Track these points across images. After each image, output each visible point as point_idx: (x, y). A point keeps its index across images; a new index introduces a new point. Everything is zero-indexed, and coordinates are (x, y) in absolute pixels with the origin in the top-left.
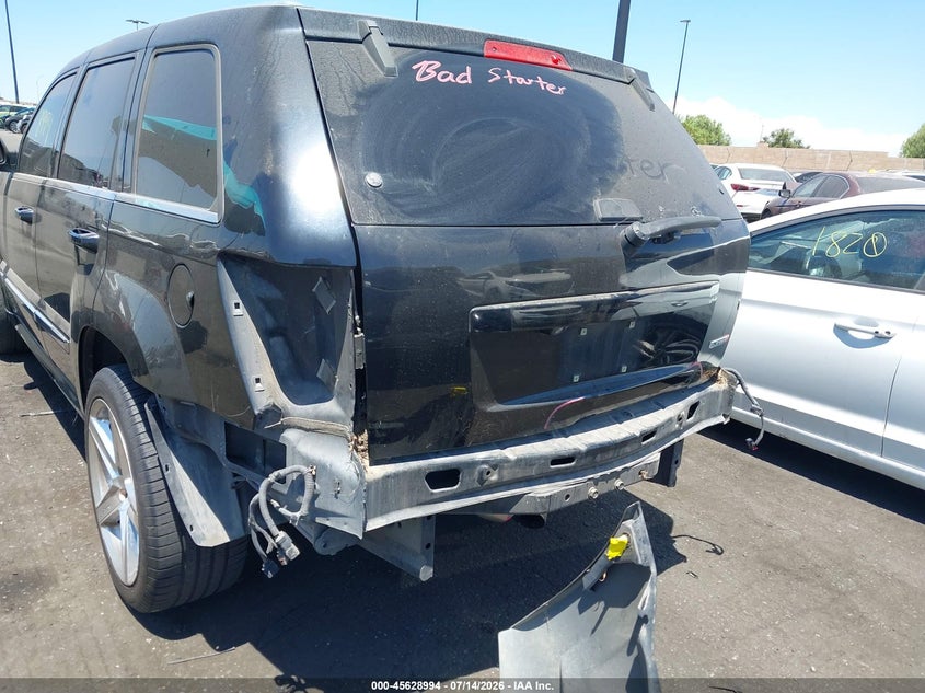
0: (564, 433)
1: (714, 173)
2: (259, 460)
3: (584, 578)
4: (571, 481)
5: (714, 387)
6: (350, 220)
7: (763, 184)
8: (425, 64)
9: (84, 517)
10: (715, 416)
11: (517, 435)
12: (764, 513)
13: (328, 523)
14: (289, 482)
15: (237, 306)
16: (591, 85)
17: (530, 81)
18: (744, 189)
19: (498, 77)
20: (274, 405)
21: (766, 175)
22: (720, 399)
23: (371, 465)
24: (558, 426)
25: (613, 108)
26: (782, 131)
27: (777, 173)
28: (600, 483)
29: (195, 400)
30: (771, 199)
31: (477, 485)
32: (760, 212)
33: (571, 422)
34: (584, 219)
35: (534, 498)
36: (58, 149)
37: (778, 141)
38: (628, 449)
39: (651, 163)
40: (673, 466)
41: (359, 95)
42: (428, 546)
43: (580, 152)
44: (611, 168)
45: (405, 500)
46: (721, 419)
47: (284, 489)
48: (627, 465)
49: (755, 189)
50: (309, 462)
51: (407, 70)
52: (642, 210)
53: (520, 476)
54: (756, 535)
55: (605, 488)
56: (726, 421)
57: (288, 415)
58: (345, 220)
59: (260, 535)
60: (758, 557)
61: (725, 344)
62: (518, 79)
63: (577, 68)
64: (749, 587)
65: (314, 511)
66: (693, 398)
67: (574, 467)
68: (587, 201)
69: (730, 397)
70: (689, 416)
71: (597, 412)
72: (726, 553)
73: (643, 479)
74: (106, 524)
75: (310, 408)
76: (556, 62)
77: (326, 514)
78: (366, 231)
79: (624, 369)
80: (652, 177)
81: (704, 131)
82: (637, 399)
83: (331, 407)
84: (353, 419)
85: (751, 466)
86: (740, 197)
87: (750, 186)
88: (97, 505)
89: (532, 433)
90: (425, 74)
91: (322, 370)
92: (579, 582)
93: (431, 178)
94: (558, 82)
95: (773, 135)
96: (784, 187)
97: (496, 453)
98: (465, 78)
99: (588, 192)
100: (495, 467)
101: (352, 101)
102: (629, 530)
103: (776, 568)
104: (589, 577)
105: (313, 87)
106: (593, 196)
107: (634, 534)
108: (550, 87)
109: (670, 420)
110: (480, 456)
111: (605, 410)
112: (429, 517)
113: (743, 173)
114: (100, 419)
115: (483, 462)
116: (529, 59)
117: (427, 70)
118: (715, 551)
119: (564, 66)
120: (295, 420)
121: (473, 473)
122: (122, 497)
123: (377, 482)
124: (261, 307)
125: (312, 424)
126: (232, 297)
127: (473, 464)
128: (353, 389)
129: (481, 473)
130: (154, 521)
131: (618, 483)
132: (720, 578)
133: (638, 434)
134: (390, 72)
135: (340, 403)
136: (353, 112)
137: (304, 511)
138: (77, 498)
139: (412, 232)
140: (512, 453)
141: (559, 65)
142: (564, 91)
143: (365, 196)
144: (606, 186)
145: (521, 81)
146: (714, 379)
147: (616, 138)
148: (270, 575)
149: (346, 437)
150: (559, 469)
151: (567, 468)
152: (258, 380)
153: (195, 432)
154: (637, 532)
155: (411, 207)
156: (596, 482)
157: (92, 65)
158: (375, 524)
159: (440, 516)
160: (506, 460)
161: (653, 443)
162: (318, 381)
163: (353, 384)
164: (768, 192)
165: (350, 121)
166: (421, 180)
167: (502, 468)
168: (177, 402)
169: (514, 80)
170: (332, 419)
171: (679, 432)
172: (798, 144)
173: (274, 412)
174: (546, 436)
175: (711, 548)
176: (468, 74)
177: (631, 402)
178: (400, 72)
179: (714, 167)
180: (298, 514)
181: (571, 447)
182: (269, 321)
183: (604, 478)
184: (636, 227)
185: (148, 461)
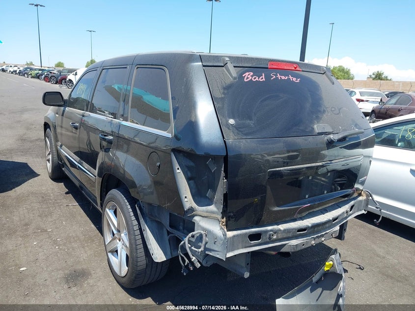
0: (302, 219)
1: (347, 94)
2: (181, 228)
3: (313, 278)
4: (305, 239)
5: (360, 198)
6: (224, 138)
7: (371, 99)
8: (247, 73)
9: (97, 248)
10: (361, 210)
11: (284, 220)
12: (381, 252)
13: (211, 254)
14: (195, 237)
15: (178, 169)
16: (309, 76)
17: (287, 77)
18: (362, 101)
19: (274, 77)
20: (192, 207)
21: (372, 94)
22: (363, 203)
23: (227, 231)
24: (299, 216)
25: (319, 86)
26: (378, 72)
27: (377, 93)
28: (316, 239)
29: (158, 204)
30: (375, 105)
31: (268, 240)
32: (370, 111)
33: (304, 214)
34: (311, 133)
35: (290, 245)
36: (90, 101)
37: (376, 76)
38: (327, 225)
39: (335, 108)
40: (343, 231)
41: (224, 89)
42: (248, 264)
43: (308, 105)
44: (320, 111)
45: (240, 245)
46: (363, 212)
47: (193, 240)
48: (327, 232)
49: (367, 101)
50: (204, 229)
51: (241, 77)
52: (333, 129)
53: (285, 236)
54: (378, 261)
55: (318, 241)
56: (365, 213)
57: (196, 211)
58: (222, 137)
59: (183, 258)
60: (379, 271)
61: (365, 180)
62: (282, 77)
63: (303, 70)
64: (376, 284)
65: (206, 249)
66: (352, 203)
67: (306, 233)
68: (312, 126)
69: (367, 202)
70: (351, 211)
71: (315, 210)
72: (365, 270)
73: (333, 237)
74: (110, 252)
75: (204, 208)
76: (295, 68)
77: (210, 250)
78: (230, 141)
79: (325, 192)
80: (336, 114)
81: (341, 73)
82: (330, 205)
83: (212, 208)
84: (221, 213)
85: (374, 230)
86: (360, 105)
87: (365, 100)
88: (106, 244)
89: (289, 219)
90: (248, 78)
91: (209, 193)
92: (311, 280)
93: (252, 120)
94: (297, 76)
95: (373, 74)
96: (381, 100)
97: (275, 227)
98: (262, 78)
99: (312, 122)
100: (275, 233)
101: (222, 91)
102: (333, 259)
103: (388, 276)
104: (315, 278)
105: (207, 86)
106: (314, 124)
107: (335, 261)
108: (294, 79)
109: (343, 213)
110: (270, 228)
111: (317, 209)
112: (248, 253)
113: (361, 94)
114: (110, 209)
115: (271, 231)
116: (286, 68)
117: (248, 76)
118: (360, 268)
119: (299, 69)
120: (199, 213)
121: (267, 235)
122: (118, 241)
123: (230, 238)
124: (186, 169)
125: (205, 214)
126: (176, 165)
127: (267, 232)
128: (222, 202)
129: (270, 235)
130: (137, 251)
131: (323, 239)
132: (364, 280)
133: (331, 219)
134: (235, 78)
135: (216, 206)
136: (223, 96)
137: (202, 249)
138: (93, 241)
139: (247, 142)
140: (282, 227)
141: (297, 69)
142: (300, 80)
143: (229, 128)
144: (318, 119)
145: (283, 78)
146: (360, 195)
147: (320, 99)
148: (185, 274)
149: (219, 220)
150: (300, 234)
151: (303, 233)
152: (186, 197)
153: (156, 216)
154: (337, 260)
155: (246, 132)
156: (314, 239)
157: (104, 68)
158: (230, 255)
159: (253, 252)
160: (280, 230)
161: (337, 222)
162: (207, 197)
163: (222, 200)
164: (373, 102)
165: (222, 99)
166: (249, 121)
167: (278, 233)
168: (150, 205)
169: (281, 77)
170: (213, 212)
171: (346, 218)
172: (386, 79)
173: (192, 210)
174: (295, 220)
175: (358, 267)
176: (263, 77)
177: (327, 206)
178: (239, 78)
179: (347, 90)
180: (200, 250)
181: (305, 225)
182: (189, 174)
183: (318, 237)
184: (332, 136)
185: (135, 227)
